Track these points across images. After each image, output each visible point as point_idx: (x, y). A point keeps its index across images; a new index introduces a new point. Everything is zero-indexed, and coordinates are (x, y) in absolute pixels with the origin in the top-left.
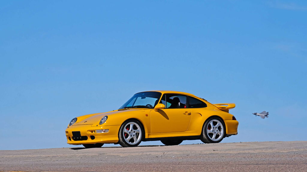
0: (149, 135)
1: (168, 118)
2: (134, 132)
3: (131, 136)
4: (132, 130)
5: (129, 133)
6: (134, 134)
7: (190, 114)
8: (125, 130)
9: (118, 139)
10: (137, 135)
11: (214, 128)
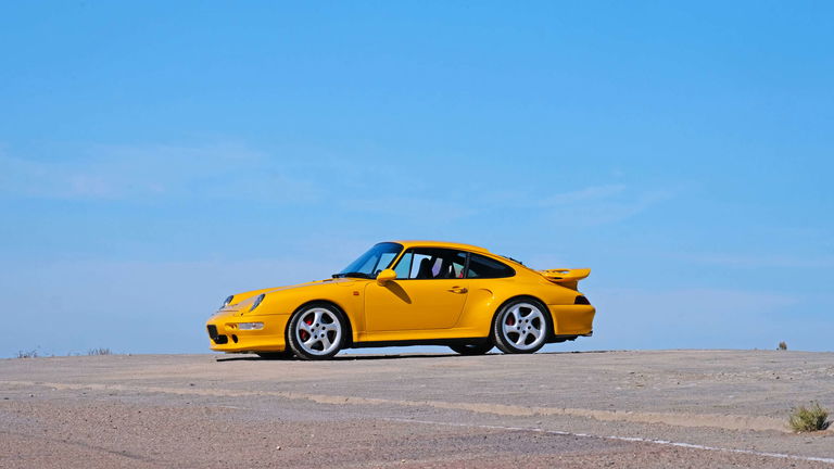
0: (359, 335)
1: (408, 300)
2: (324, 328)
3: (316, 337)
4: (317, 325)
5: (310, 332)
6: (324, 332)
7: (464, 291)
8: (302, 325)
9: (283, 342)
10: (331, 335)
11: (520, 321)
